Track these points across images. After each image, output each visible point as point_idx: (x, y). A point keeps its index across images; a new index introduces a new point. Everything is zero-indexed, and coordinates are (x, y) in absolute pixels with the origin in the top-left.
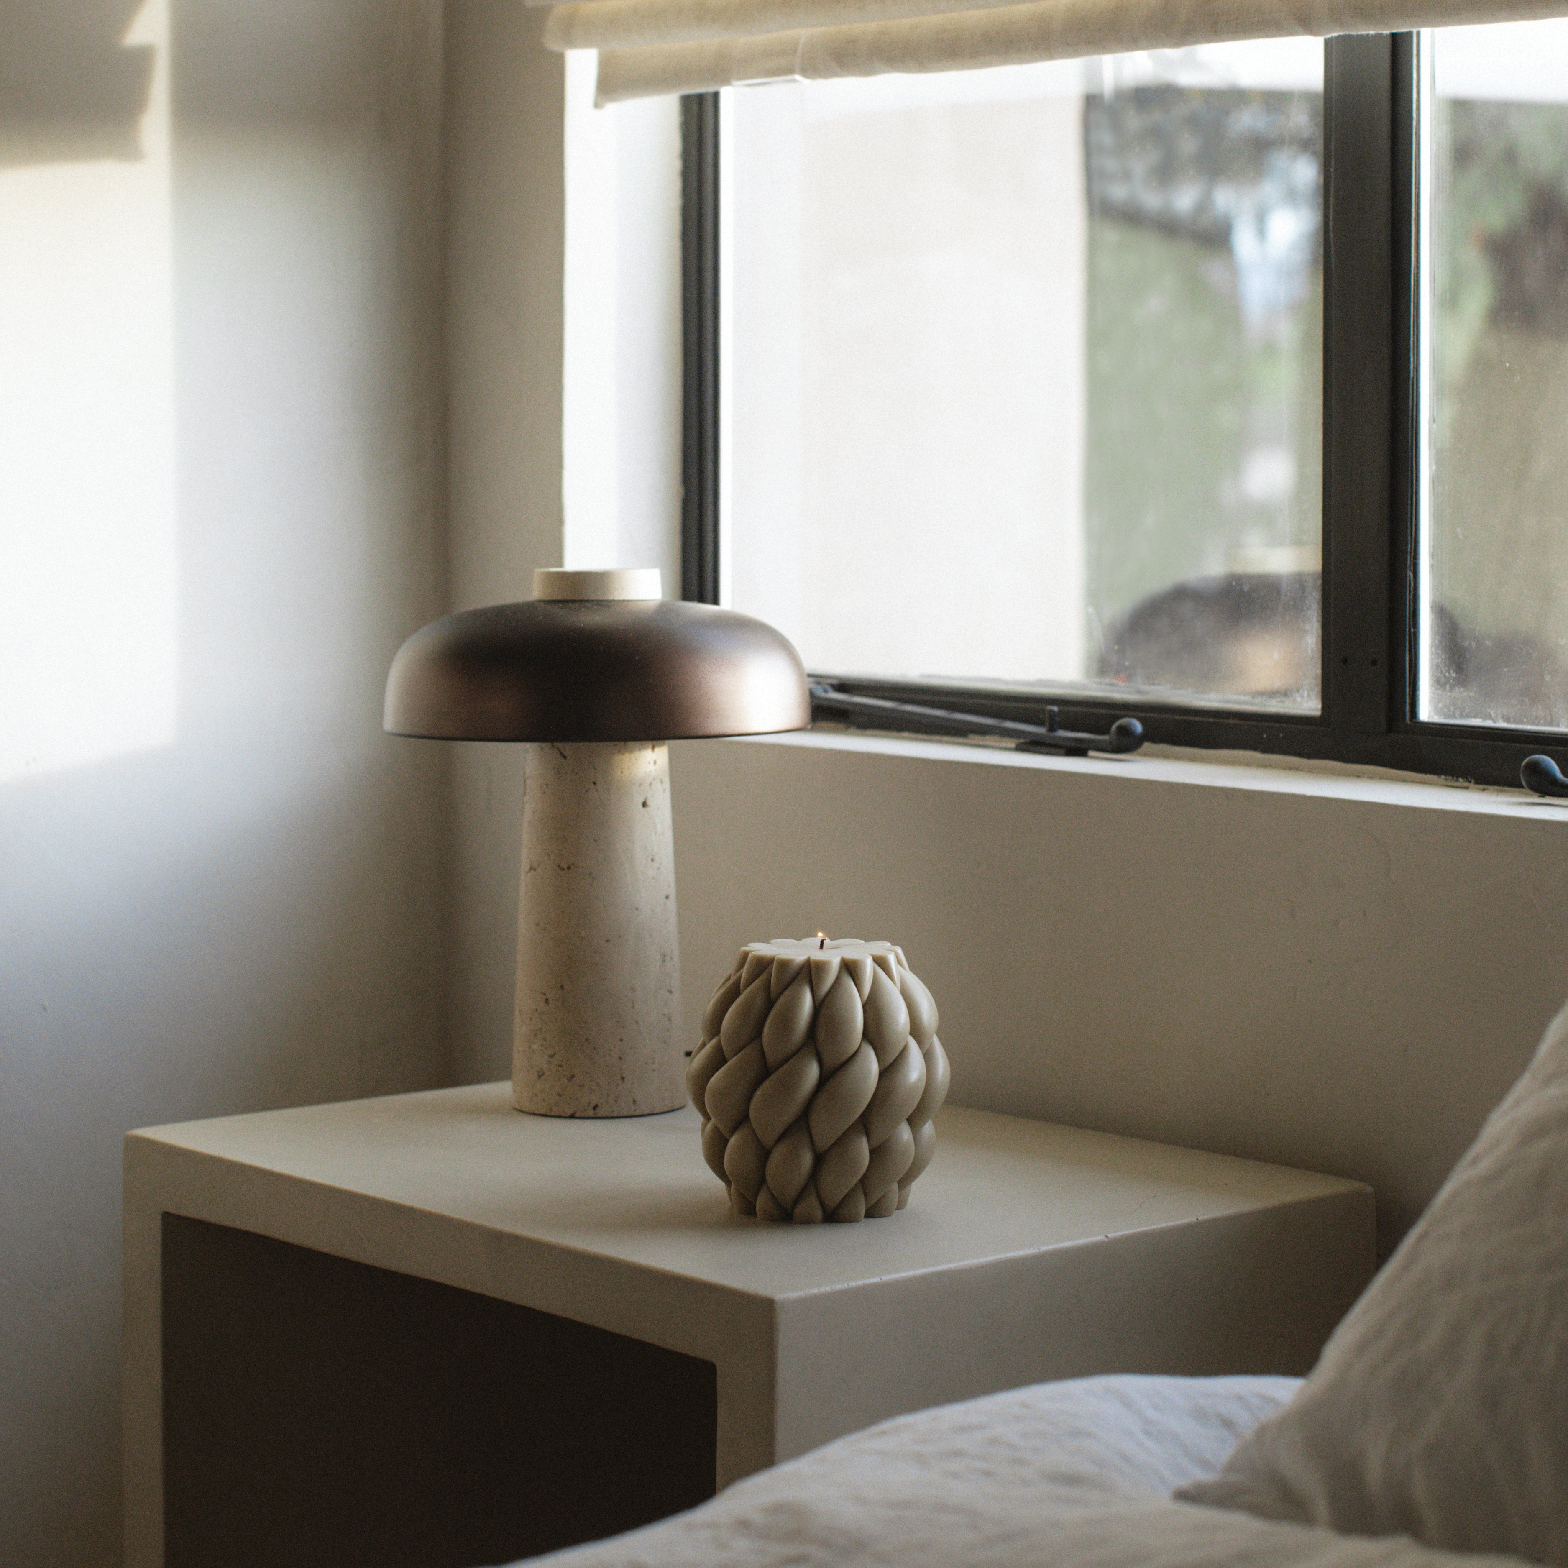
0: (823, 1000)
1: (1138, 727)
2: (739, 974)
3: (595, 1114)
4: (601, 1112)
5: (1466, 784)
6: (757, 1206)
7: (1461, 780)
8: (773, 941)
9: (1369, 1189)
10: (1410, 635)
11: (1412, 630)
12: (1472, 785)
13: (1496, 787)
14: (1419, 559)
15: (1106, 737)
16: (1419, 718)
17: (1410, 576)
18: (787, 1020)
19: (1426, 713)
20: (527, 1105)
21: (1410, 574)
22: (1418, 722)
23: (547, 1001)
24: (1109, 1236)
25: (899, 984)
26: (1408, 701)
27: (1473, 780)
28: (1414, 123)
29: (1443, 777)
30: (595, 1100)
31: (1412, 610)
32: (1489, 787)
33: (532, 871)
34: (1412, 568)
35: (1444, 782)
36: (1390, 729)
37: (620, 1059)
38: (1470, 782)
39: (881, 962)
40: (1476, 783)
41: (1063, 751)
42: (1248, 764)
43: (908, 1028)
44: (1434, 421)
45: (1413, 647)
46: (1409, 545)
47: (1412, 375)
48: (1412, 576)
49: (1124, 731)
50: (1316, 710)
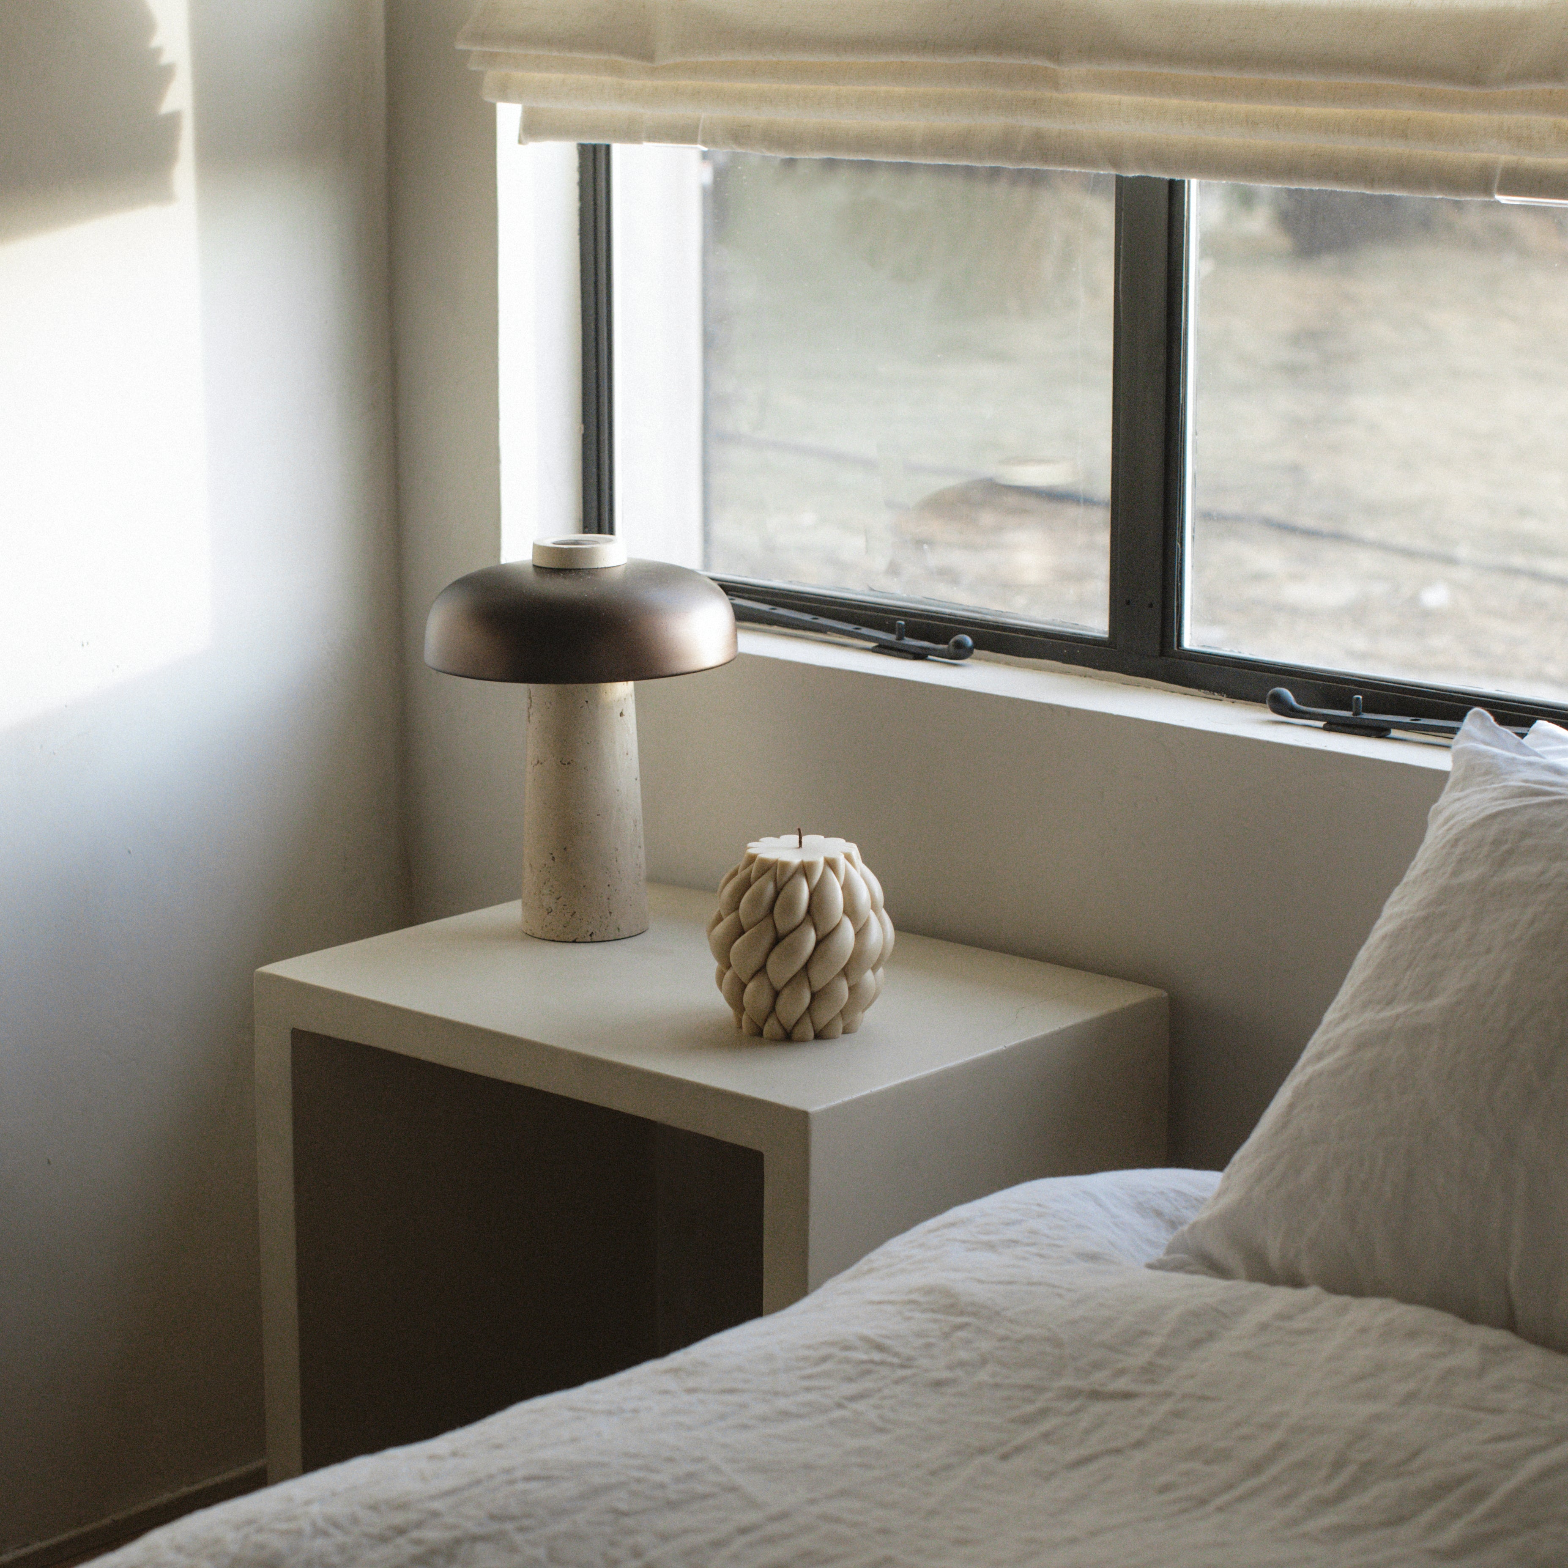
0: (815, 889)
1: (969, 641)
2: (747, 870)
3: (591, 939)
4: (595, 938)
5: (1220, 697)
6: (764, 1030)
7: (1216, 694)
8: (761, 840)
9: (1165, 994)
10: (1178, 587)
11: (1180, 584)
12: (1224, 698)
13: (1243, 701)
14: (1185, 532)
15: (945, 646)
16: (1183, 647)
17: (1178, 546)
18: (791, 904)
19: (1188, 643)
20: (539, 933)
21: (1178, 544)
22: (1184, 650)
23: (553, 859)
24: (1006, 1046)
25: (860, 873)
26: (1176, 634)
27: (1225, 695)
28: (1185, 219)
29: (1202, 691)
30: (591, 929)
31: (1179, 569)
32: (1237, 701)
33: (539, 764)
34: (1179, 540)
35: (1204, 695)
36: (1162, 653)
37: (608, 899)
38: (1223, 696)
39: (848, 857)
40: (1228, 697)
41: (911, 656)
42: (1052, 671)
43: (870, 905)
44: (1196, 434)
45: (1179, 597)
46: (1178, 524)
47: (1181, 402)
48: (1179, 545)
49: (959, 645)
50: (1104, 633)
